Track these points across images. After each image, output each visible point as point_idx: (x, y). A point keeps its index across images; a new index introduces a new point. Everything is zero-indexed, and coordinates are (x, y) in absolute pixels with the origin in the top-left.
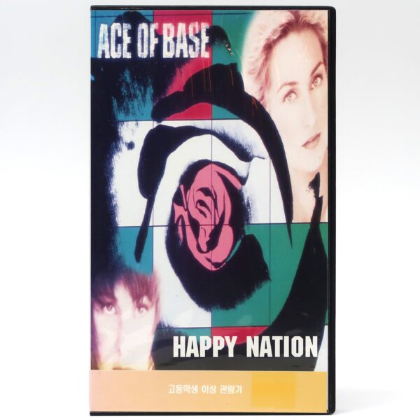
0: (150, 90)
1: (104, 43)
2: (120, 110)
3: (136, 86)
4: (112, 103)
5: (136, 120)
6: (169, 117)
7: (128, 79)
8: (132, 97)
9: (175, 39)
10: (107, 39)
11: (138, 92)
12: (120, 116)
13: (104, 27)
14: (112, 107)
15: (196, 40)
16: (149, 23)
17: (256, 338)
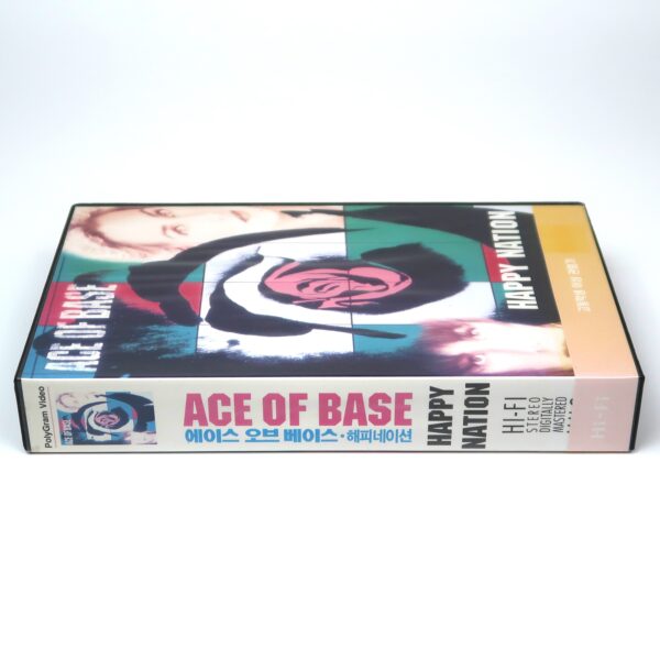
0: (155, 327)
1: (74, 366)
2: (179, 352)
3: (145, 339)
4: (168, 359)
5: (197, 338)
6: (194, 313)
7: (135, 345)
8: (161, 341)
9: (84, 309)
10: (70, 364)
11: (155, 337)
12: (189, 351)
13: (50, 366)
14: (174, 359)
15: (90, 294)
16: (56, 329)
17: (498, 251)
